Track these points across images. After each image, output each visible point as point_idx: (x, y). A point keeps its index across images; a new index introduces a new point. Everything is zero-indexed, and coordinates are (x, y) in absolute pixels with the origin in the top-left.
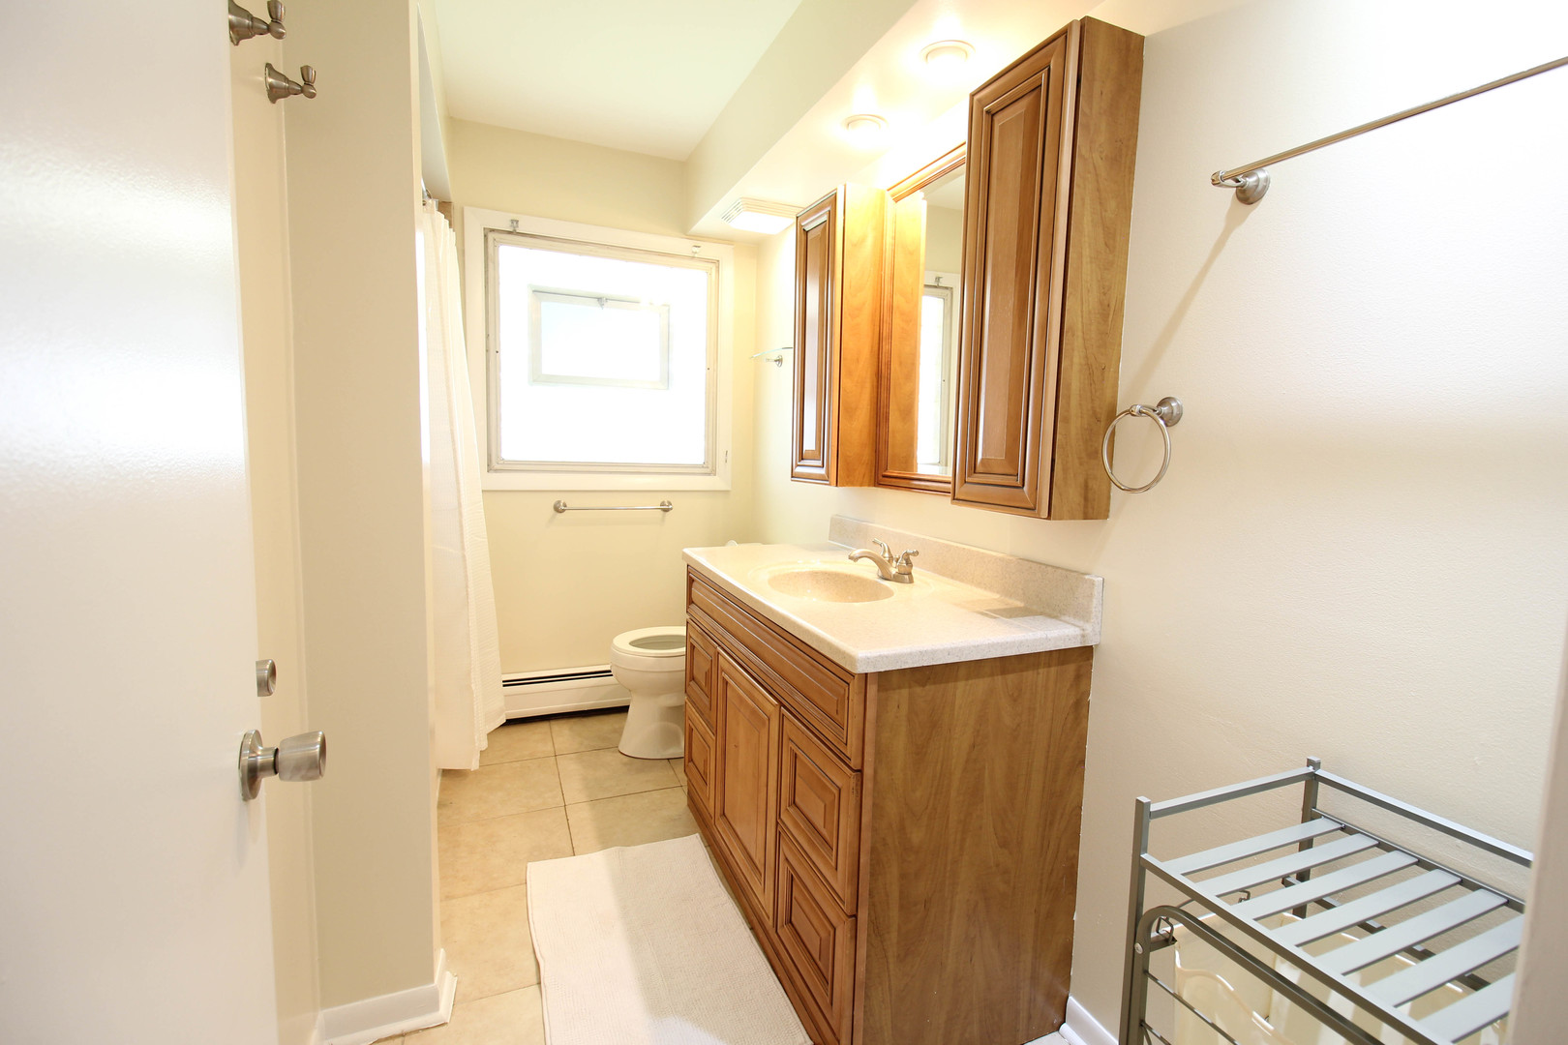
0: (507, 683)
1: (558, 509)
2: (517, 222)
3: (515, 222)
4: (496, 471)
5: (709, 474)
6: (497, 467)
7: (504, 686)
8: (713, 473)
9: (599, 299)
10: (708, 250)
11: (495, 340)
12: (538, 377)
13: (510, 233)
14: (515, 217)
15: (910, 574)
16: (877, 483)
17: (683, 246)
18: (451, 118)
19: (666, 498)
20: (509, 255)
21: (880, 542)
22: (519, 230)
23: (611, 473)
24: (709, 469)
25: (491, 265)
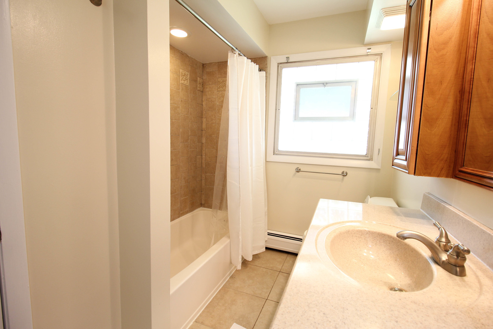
0: (269, 234)
1: (298, 171)
2: (289, 58)
3: (288, 58)
4: (276, 154)
5: (369, 160)
6: (276, 153)
7: (268, 235)
8: (371, 159)
9: (323, 84)
10: (375, 50)
11: (279, 105)
12: (296, 117)
13: (287, 63)
14: (287, 56)
15: (462, 267)
16: (455, 177)
17: (363, 50)
18: (270, 25)
19: (345, 170)
20: (287, 72)
21: (439, 226)
22: (290, 60)
23: (320, 157)
24: (369, 157)
25: (279, 77)
